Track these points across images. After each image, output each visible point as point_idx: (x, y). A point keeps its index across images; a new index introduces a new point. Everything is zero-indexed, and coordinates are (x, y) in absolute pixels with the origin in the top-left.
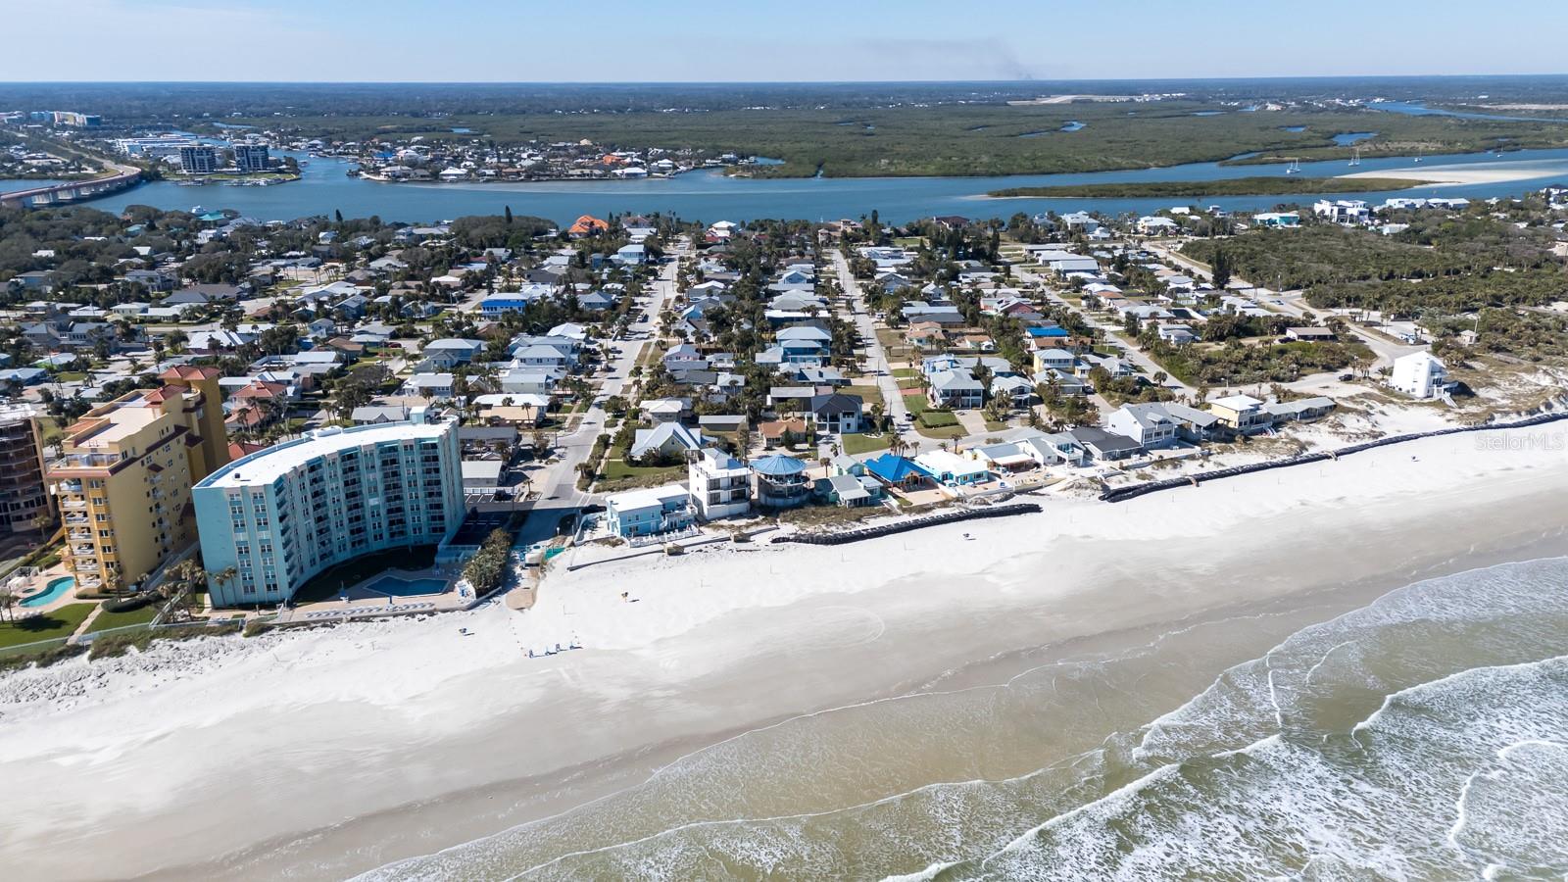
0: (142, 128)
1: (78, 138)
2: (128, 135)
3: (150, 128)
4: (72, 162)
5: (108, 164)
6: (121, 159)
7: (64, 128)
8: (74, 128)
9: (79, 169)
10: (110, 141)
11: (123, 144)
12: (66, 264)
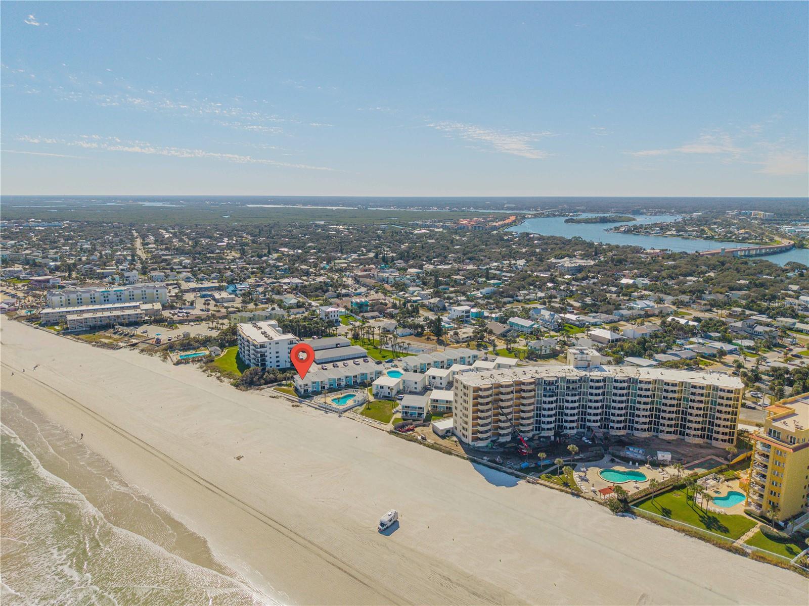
0: (795, 221)
1: (763, 224)
2: (788, 224)
3: (799, 221)
4: (759, 236)
5: (777, 238)
6: (783, 236)
7: (756, 219)
8: (761, 219)
9: (762, 239)
10: (778, 226)
11: (786, 228)
12: (753, 290)
